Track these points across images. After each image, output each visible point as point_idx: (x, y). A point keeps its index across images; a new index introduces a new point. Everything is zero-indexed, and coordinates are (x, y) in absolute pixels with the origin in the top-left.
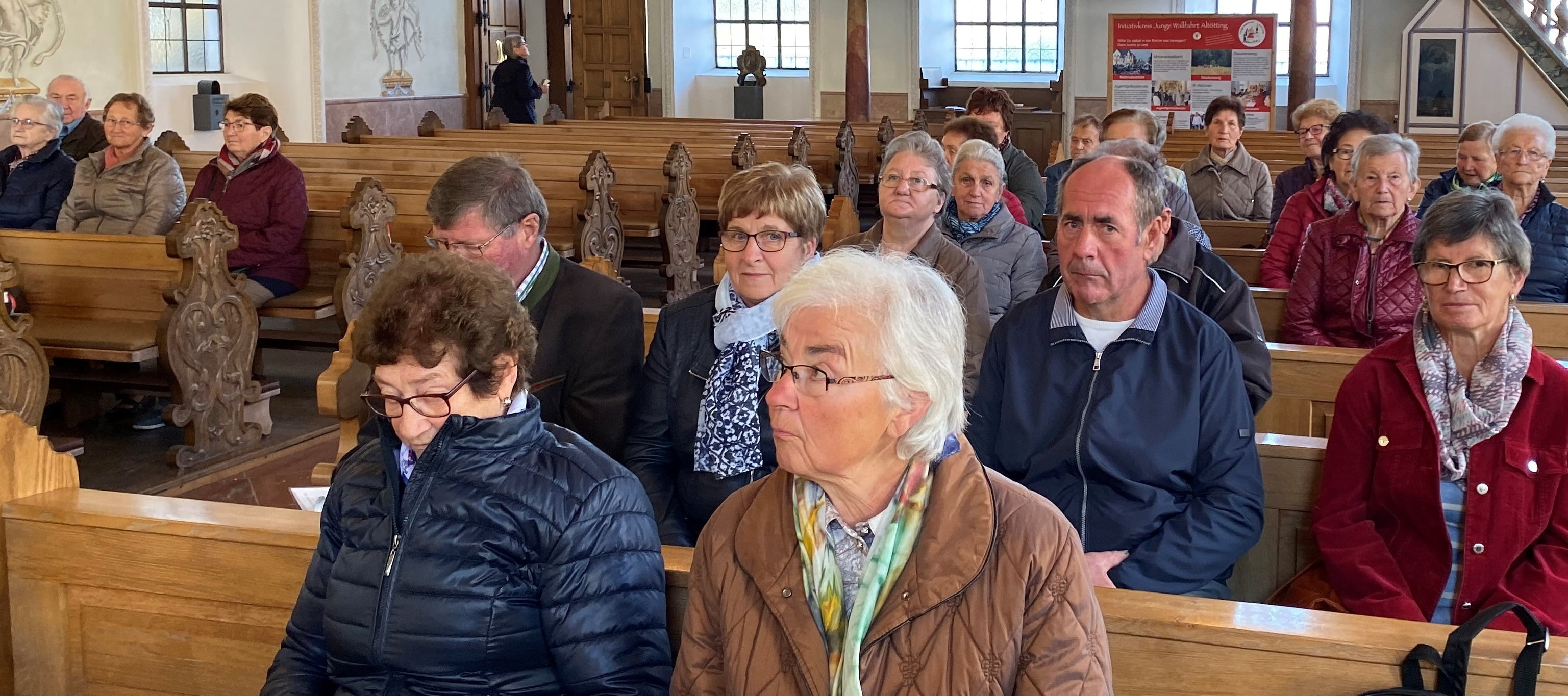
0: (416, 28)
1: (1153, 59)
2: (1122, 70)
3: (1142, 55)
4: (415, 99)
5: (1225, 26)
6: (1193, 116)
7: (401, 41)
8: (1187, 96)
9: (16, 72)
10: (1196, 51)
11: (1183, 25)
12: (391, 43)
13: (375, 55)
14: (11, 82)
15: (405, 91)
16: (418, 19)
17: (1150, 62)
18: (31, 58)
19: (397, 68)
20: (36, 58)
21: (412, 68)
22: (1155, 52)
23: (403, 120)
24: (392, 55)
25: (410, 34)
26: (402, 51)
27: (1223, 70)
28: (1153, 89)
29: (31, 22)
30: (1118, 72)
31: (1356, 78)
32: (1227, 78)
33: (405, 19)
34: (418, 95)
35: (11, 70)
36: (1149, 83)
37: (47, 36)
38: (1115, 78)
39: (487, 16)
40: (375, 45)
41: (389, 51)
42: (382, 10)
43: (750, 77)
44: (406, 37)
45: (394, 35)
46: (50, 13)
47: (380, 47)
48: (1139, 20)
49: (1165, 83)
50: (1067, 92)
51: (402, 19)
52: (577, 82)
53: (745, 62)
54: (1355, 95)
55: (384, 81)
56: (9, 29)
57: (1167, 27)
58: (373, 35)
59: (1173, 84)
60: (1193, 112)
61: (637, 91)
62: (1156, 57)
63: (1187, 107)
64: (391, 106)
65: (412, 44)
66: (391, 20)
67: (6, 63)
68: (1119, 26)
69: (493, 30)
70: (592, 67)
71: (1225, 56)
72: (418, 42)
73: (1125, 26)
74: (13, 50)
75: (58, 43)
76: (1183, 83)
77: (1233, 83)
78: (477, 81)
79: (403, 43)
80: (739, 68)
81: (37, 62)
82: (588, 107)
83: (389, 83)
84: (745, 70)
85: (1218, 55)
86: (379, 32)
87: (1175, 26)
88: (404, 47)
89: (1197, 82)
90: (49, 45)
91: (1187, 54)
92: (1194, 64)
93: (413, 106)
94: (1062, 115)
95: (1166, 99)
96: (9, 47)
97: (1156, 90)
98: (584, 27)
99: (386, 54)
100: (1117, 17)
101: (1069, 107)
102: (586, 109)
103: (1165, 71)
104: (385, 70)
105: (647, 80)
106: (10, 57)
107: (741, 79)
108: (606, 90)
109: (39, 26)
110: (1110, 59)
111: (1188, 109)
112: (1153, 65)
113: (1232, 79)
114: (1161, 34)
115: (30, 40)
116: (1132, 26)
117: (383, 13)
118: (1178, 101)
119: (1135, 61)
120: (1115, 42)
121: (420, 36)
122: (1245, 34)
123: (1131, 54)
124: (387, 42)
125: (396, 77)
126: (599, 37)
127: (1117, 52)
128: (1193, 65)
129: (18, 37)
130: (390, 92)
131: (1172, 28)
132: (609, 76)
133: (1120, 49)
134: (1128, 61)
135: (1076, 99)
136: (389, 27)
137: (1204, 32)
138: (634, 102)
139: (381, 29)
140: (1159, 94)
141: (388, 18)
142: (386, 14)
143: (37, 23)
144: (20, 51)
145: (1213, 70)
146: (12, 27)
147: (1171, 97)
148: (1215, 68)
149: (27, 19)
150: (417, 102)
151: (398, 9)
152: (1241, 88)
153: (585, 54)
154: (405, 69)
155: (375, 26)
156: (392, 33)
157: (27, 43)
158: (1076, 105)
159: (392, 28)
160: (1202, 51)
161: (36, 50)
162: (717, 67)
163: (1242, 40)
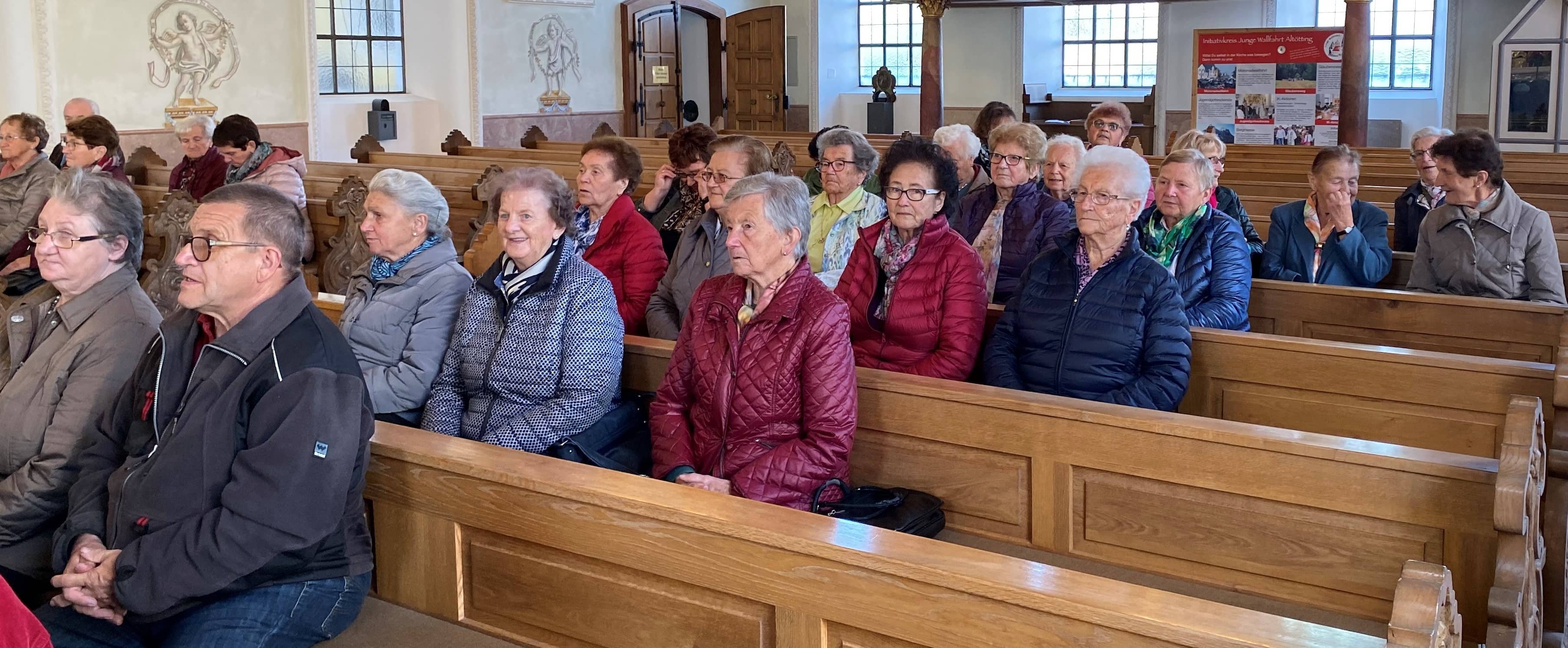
0: (574, 55)
1: (1237, 73)
2: (1207, 85)
3: (1226, 69)
4: (572, 115)
5: (1310, 40)
6: (1276, 129)
7: (559, 66)
8: (1271, 109)
9: (196, 93)
10: (1280, 66)
11: (1268, 39)
12: (549, 68)
13: (533, 78)
14: (192, 101)
15: (563, 108)
16: (575, 46)
17: (1234, 76)
18: (209, 82)
19: (555, 88)
20: (214, 82)
21: (569, 88)
22: (1239, 66)
23: (559, 132)
24: (549, 78)
25: (567, 58)
26: (560, 75)
27: (1308, 84)
28: (1237, 102)
29: (210, 53)
30: (1202, 86)
31: (1452, 91)
32: (1311, 91)
33: (562, 47)
34: (575, 110)
35: (192, 92)
36: (1232, 97)
37: (224, 64)
38: (1201, 92)
39: (642, 44)
40: (533, 70)
41: (547, 75)
42: (540, 40)
43: (882, 94)
44: (563, 63)
45: (552, 61)
46: (227, 45)
47: (538, 71)
48: (1223, 35)
49: (1249, 97)
50: (1159, 106)
51: (559, 48)
52: (731, 101)
53: (879, 81)
54: (1451, 109)
55: (541, 99)
56: (190, 58)
57: (1251, 41)
58: (531, 61)
59: (1256, 98)
60: (1276, 125)
61: (777, 108)
62: (1240, 71)
63: (1271, 120)
64: (548, 121)
65: (570, 68)
66: (549, 48)
67: (187, 87)
68: (1204, 41)
69: (648, 56)
70: (742, 87)
71: (1309, 70)
72: (576, 67)
73: (1210, 41)
74: (193, 76)
75: (234, 70)
76: (1267, 96)
77: (1318, 96)
78: (632, 99)
79: (561, 67)
80: (874, 85)
81: (215, 85)
82: (740, 121)
83: (546, 101)
84: (879, 88)
85: (1304, 68)
86: (537, 59)
87: (1260, 40)
88: (562, 71)
89: (1281, 96)
90: (227, 70)
91: (1271, 68)
92: (1279, 78)
93: (571, 121)
94: (1152, 128)
95: (1250, 113)
96: (190, 73)
97: (1240, 104)
98: (736, 53)
99: (543, 77)
100: (1202, 32)
101: (1160, 121)
102: (737, 123)
103: (1249, 85)
104: (543, 90)
105: (786, 99)
106: (191, 81)
107: (876, 94)
108: (753, 107)
109: (217, 56)
110: (1195, 74)
111: (1272, 122)
112: (1237, 79)
113: (1317, 92)
114: (1245, 48)
115: (209, 67)
116: (1217, 41)
117: (541, 42)
118: (1262, 114)
119: (1219, 76)
120: (1200, 57)
121: (578, 62)
122: (1331, 48)
123: (1216, 69)
124: (545, 67)
125: (553, 96)
126: (748, 61)
127: (1202, 67)
128: (1277, 79)
129: (197, 65)
130: (547, 109)
131: (1256, 43)
132: (755, 94)
133: (1204, 64)
134: (1212, 75)
135: (1167, 113)
136: (547, 54)
137: (1289, 46)
138: (775, 117)
139: (539, 56)
140: (1243, 108)
141: (546, 46)
142: (544, 43)
143: (216, 54)
144: (200, 77)
145: (1297, 83)
146: (193, 57)
147: (1255, 110)
148: (1300, 81)
149: (206, 52)
150: (574, 117)
151: (556, 39)
152: (1326, 101)
153: (737, 76)
154: (564, 89)
155: (533, 53)
156: (549, 59)
157: (206, 70)
158: (1167, 118)
159: (550, 55)
160: (1286, 65)
161: (214, 76)
162: (860, 86)
163: (1327, 53)
